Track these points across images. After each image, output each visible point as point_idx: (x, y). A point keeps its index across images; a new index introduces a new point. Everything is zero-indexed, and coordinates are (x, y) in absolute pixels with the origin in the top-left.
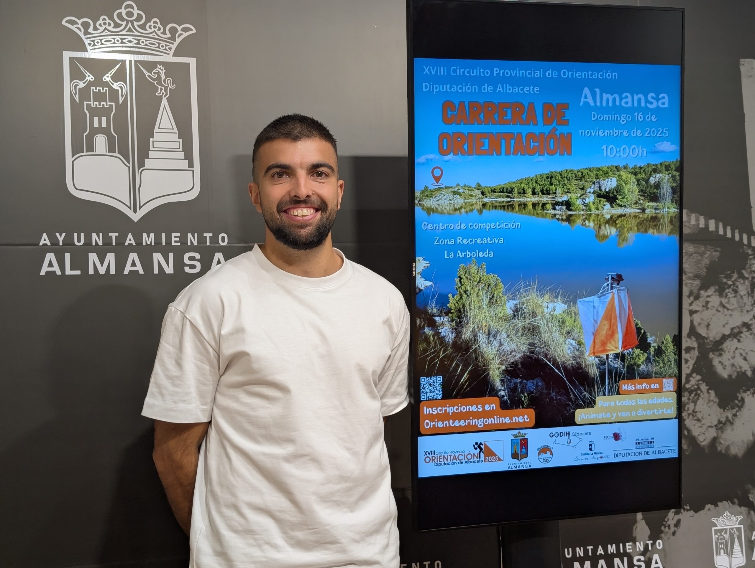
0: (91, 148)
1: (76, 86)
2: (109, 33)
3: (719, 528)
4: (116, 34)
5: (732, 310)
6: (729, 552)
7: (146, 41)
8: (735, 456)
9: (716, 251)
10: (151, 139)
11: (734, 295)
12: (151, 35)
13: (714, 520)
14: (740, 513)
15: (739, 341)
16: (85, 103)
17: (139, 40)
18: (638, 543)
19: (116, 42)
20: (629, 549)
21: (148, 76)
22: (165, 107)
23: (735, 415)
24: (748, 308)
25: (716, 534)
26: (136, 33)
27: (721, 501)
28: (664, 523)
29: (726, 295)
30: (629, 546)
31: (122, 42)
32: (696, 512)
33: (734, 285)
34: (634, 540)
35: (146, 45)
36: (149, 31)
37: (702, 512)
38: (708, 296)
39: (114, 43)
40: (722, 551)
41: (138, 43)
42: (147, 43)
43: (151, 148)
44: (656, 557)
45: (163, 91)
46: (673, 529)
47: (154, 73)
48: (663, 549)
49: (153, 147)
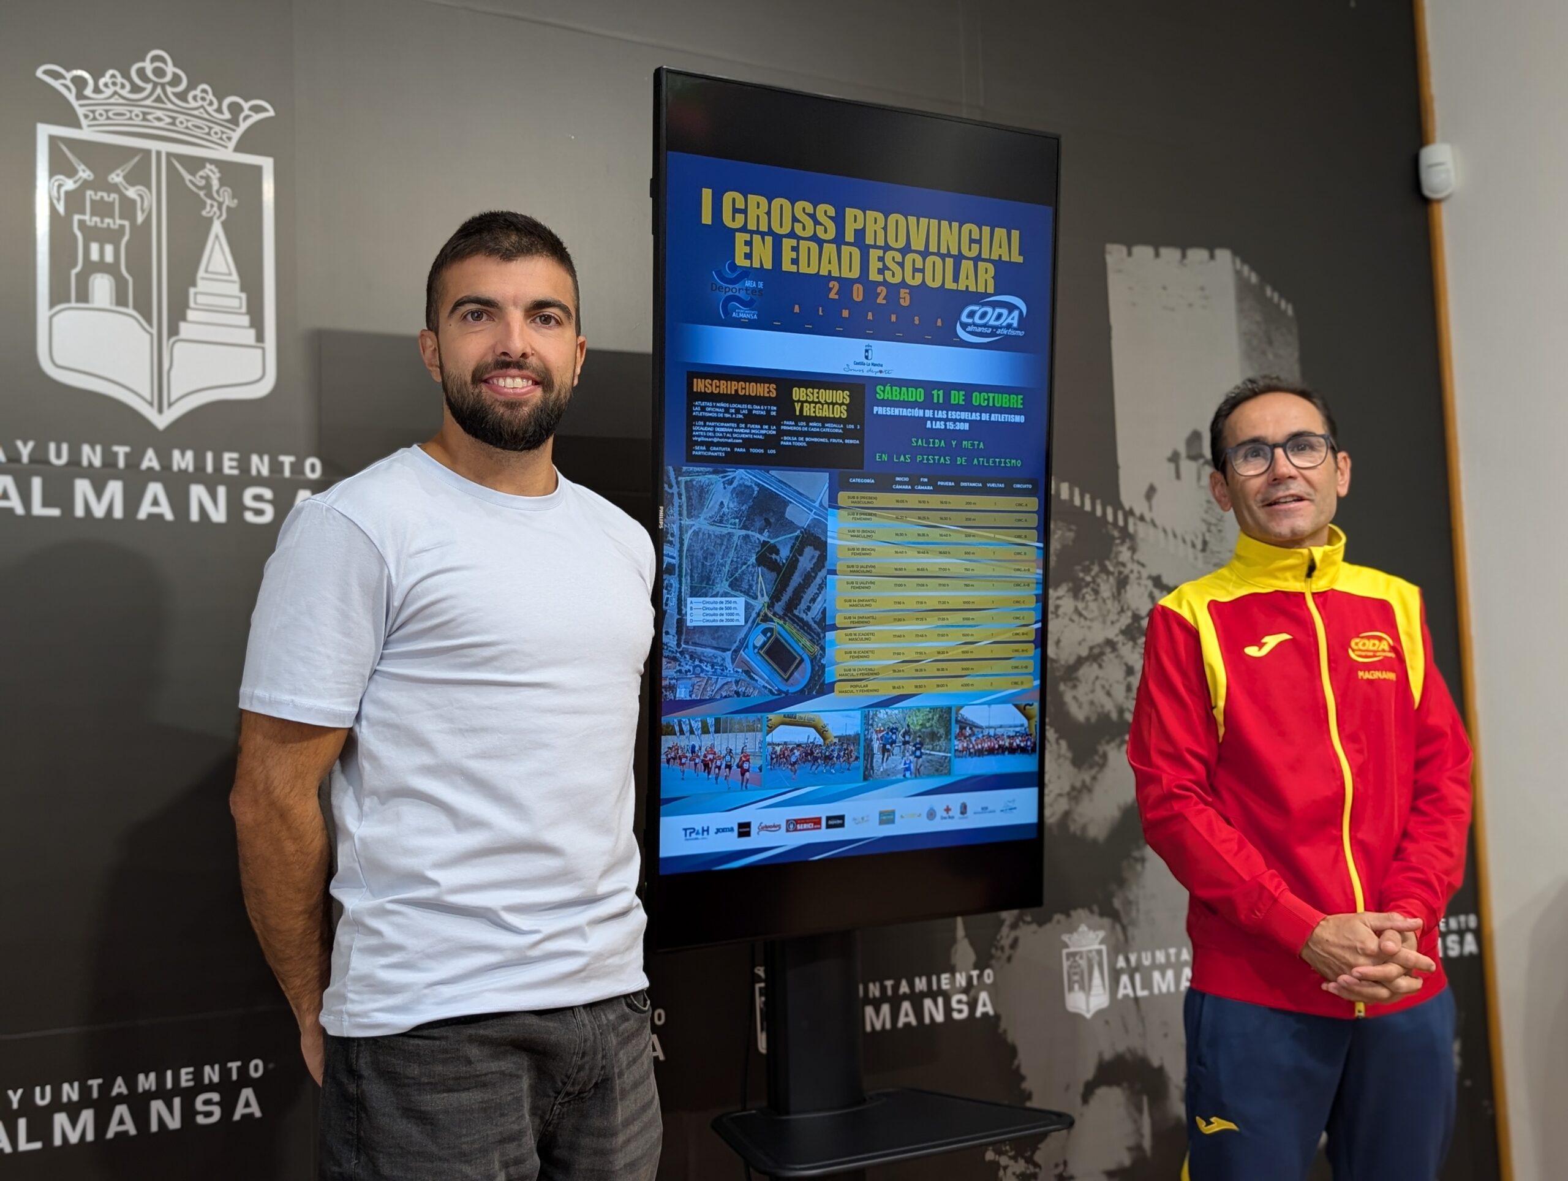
0: (83, 296)
1: (60, 186)
2: (122, 101)
3: (1072, 949)
4: (133, 103)
5: (1092, 620)
6: (1086, 988)
7: (188, 121)
8: (1095, 842)
9: (1070, 530)
10: (192, 290)
11: (1093, 597)
12: (195, 113)
13: (1065, 938)
14: (1101, 928)
15: (1100, 666)
16: (76, 217)
17: (174, 118)
18: (958, 975)
19: (134, 117)
20: (946, 984)
21: (191, 181)
22: (217, 237)
23: (1094, 778)
24: (1113, 617)
25: (1068, 959)
26: (170, 106)
27: (1075, 908)
28: (996, 943)
29: (1083, 598)
30: (946, 979)
31: (145, 119)
32: (1041, 924)
33: (1094, 581)
34: (952, 971)
35: (187, 128)
36: (193, 104)
37: (1048, 926)
38: (1059, 598)
39: (131, 119)
40: (1076, 986)
41: (173, 124)
42: (190, 124)
43: (192, 304)
44: (984, 996)
45: (215, 209)
46: (1008, 951)
47: (201, 177)
48: (994, 984)
49: (196, 303)
